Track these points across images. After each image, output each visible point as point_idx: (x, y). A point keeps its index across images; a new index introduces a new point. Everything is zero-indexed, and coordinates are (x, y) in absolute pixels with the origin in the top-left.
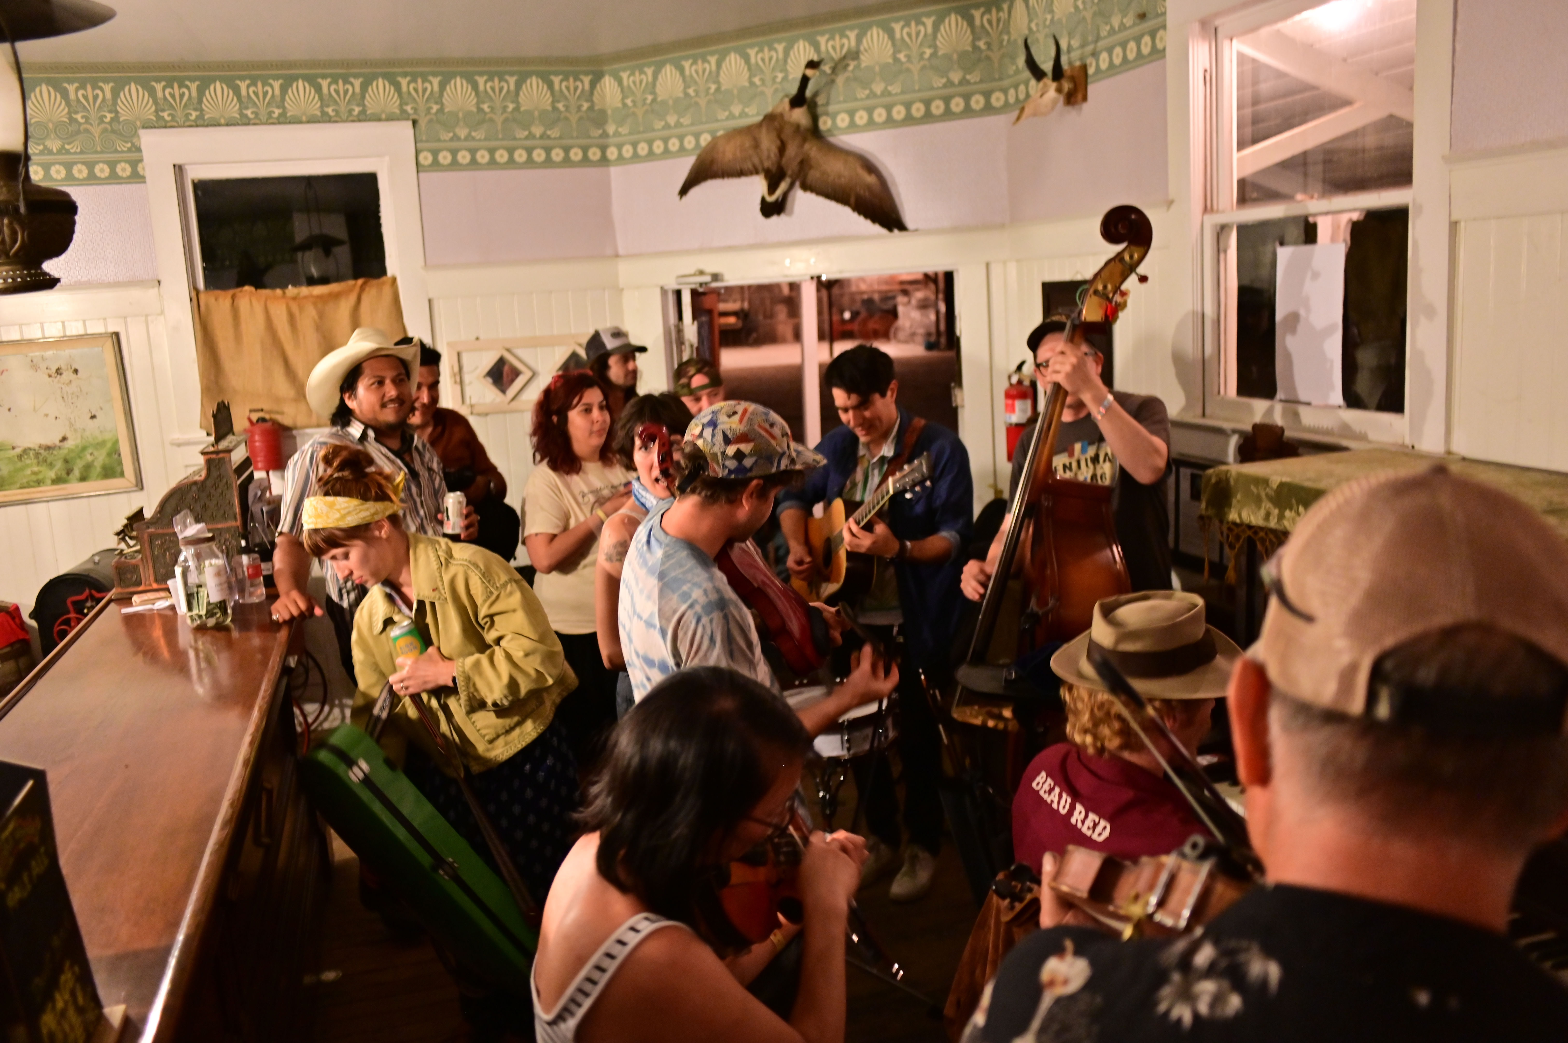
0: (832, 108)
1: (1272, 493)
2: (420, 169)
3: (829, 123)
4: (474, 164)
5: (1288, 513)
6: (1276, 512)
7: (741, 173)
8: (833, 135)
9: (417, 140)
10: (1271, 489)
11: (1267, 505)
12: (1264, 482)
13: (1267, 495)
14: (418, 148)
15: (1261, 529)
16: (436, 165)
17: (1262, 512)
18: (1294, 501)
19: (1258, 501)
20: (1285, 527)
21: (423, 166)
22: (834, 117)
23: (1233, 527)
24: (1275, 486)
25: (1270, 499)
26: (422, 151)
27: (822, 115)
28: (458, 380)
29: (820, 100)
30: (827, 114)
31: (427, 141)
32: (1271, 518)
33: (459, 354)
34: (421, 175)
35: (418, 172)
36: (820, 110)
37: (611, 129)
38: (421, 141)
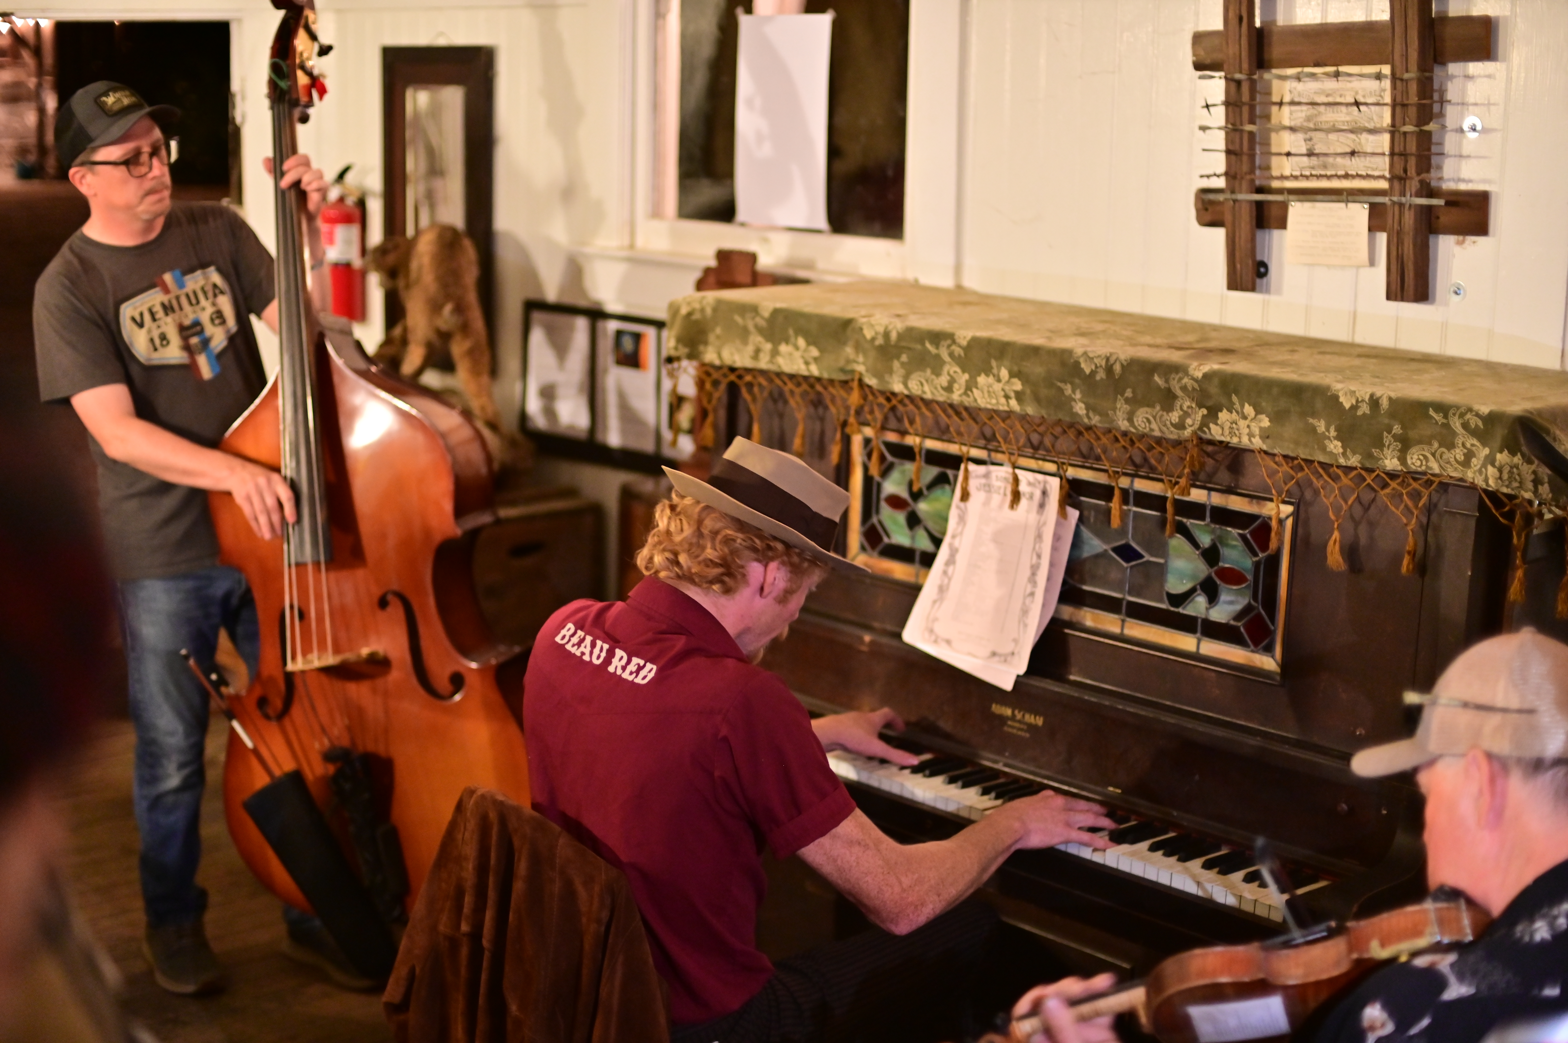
1: (762, 323)
5: (783, 348)
6: (768, 346)
10: (763, 318)
11: (756, 339)
12: (753, 309)
13: (756, 327)
15: (748, 370)
17: (750, 349)
18: (791, 332)
19: (744, 335)
20: (779, 367)
23: (712, 371)
24: (766, 314)
25: (760, 330)
32: (762, 355)
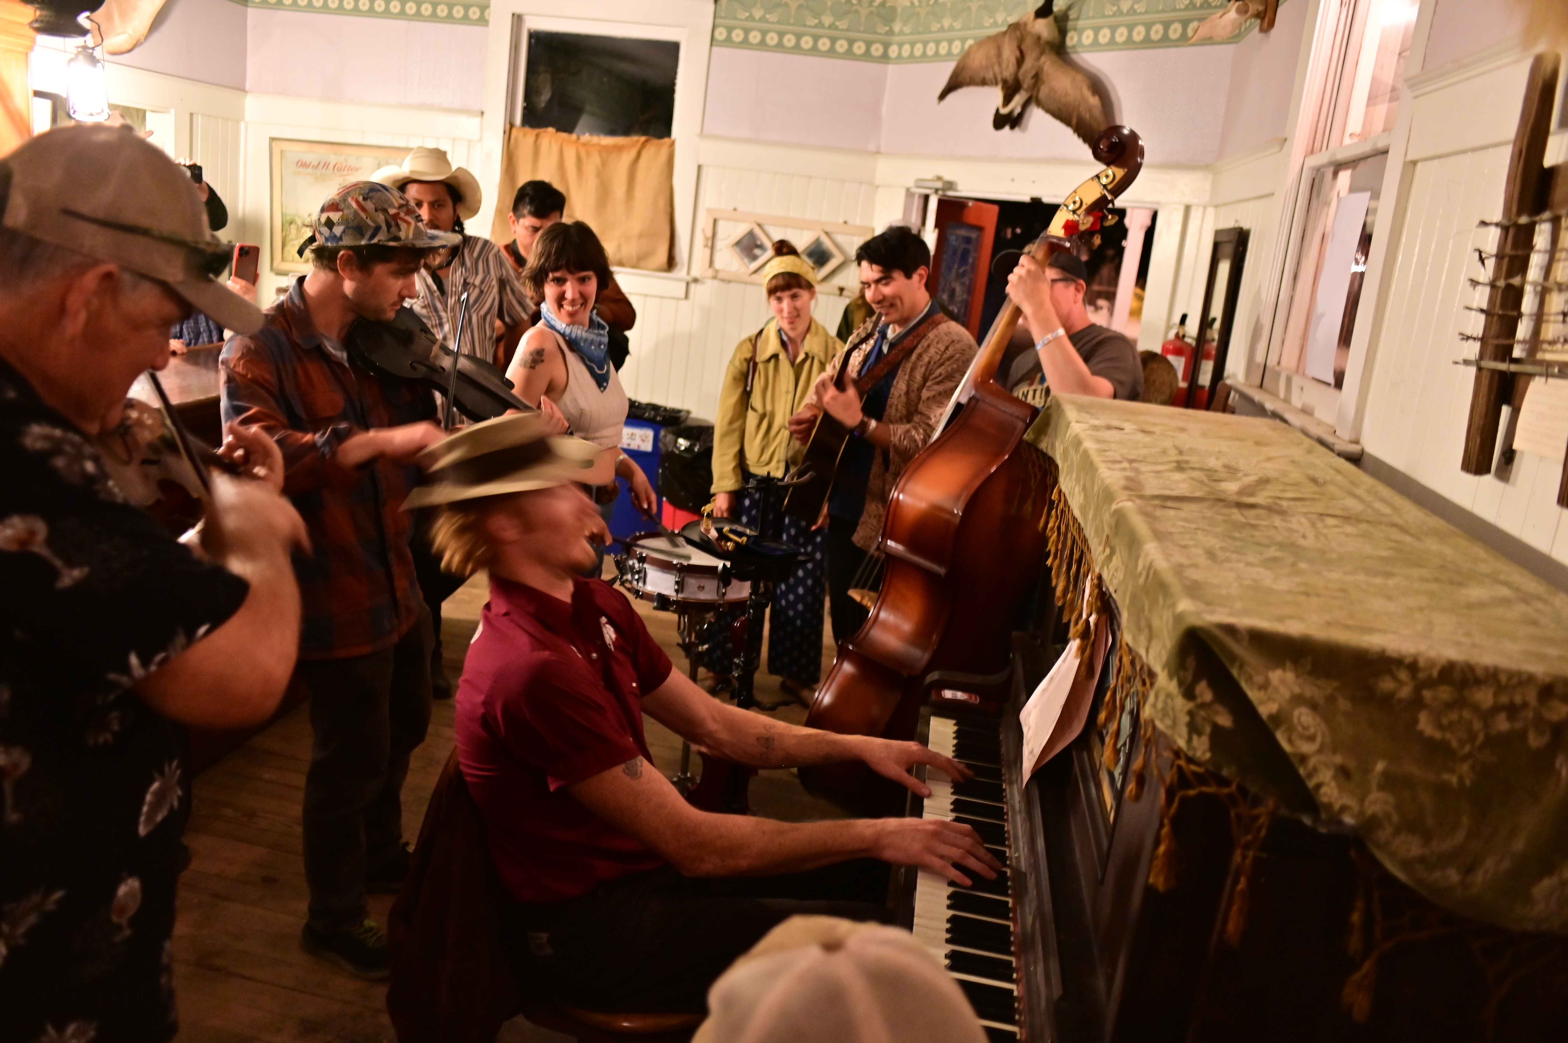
0: (1081, 23)
2: (714, 43)
3: (1076, 38)
4: (762, 45)
7: (983, 83)
8: (1076, 52)
9: (717, 16)
14: (716, 23)
16: (728, 42)
21: (717, 41)
22: (1080, 32)
26: (719, 26)
27: (1071, 30)
28: (710, 244)
29: (1072, 14)
30: (1075, 29)
31: (725, 18)
33: (715, 221)
34: (715, 49)
35: (711, 45)
36: (1070, 24)
37: (897, 27)
38: (720, 17)
